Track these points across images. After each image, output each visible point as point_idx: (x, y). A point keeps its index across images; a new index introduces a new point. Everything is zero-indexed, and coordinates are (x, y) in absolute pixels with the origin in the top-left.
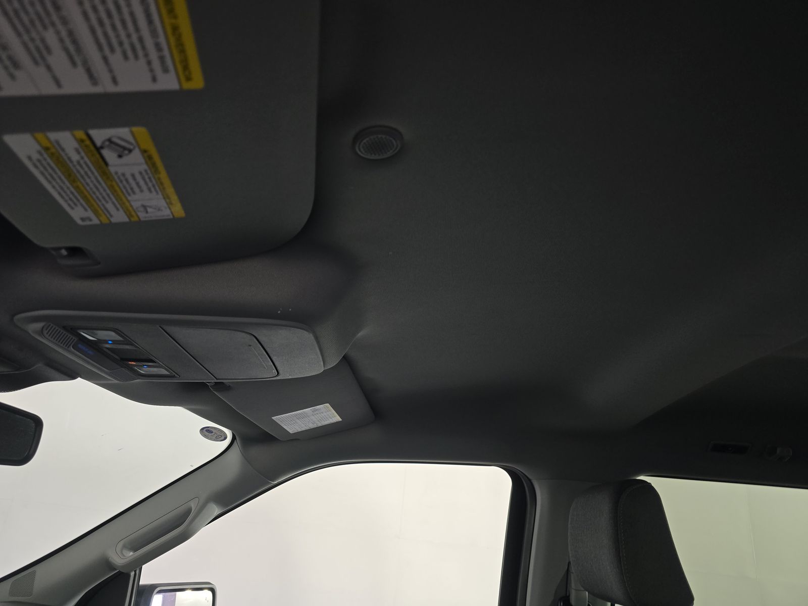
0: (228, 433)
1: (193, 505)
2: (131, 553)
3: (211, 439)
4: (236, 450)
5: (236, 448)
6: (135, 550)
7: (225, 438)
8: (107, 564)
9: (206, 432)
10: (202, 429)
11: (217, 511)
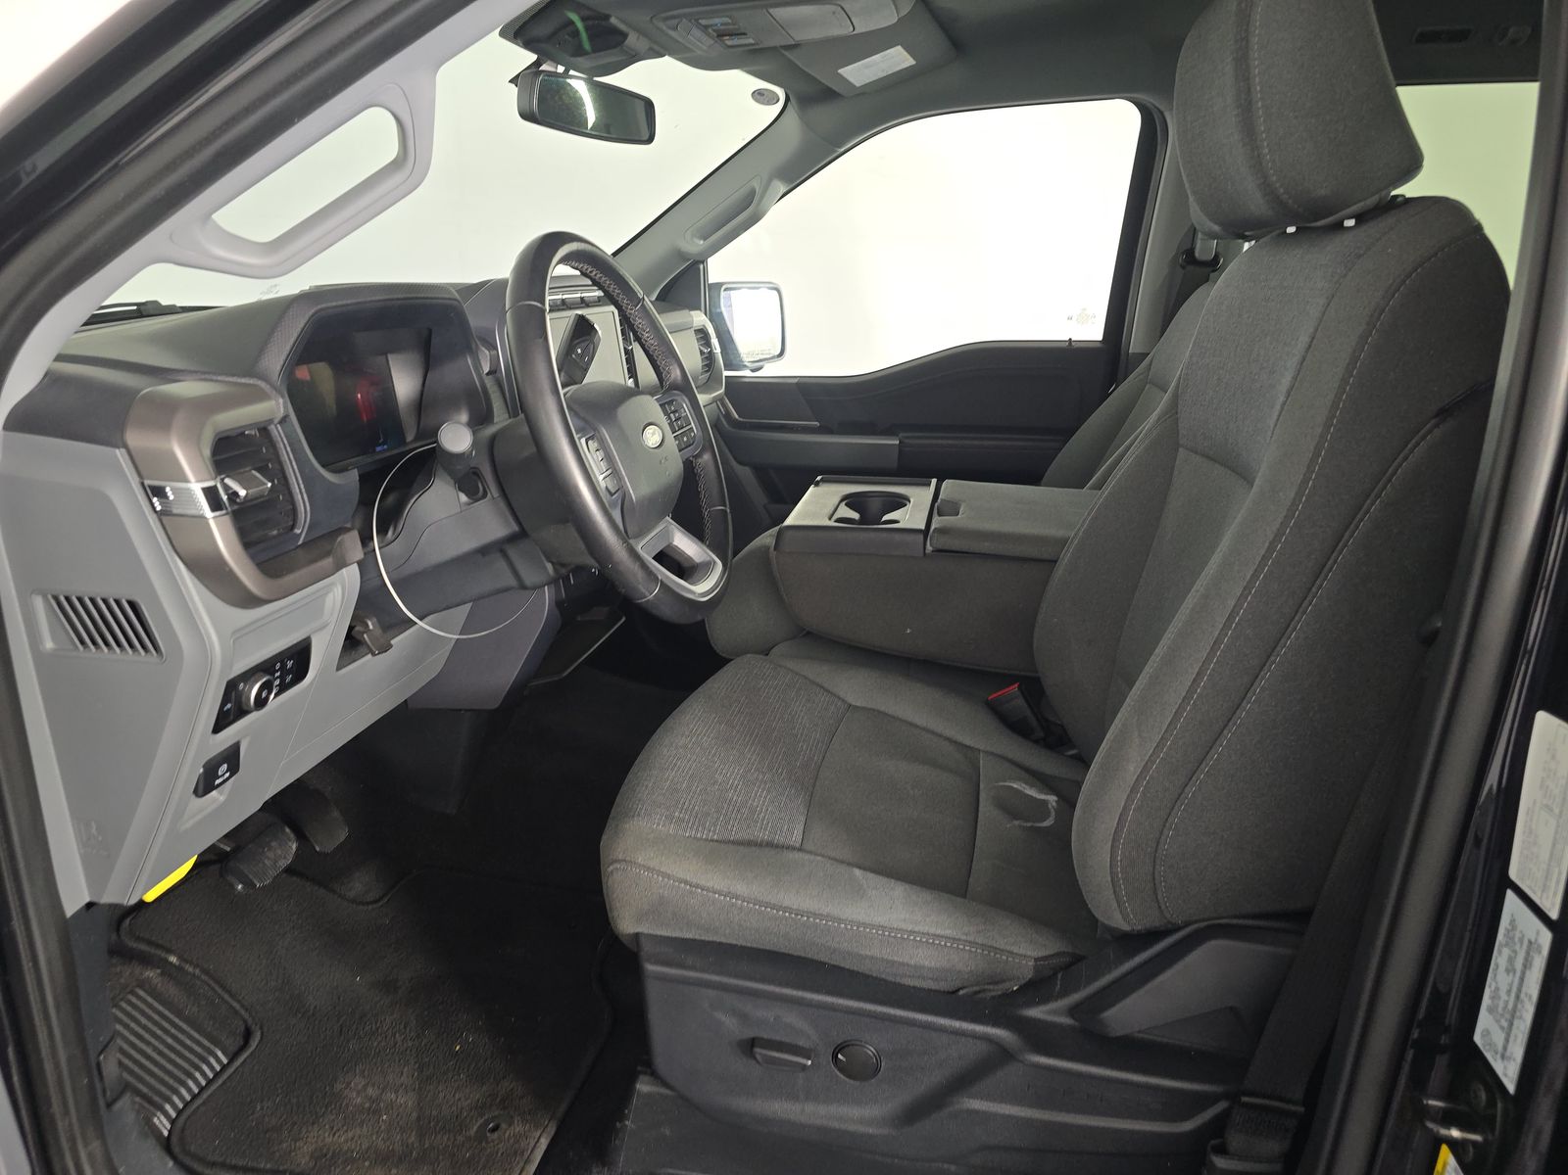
0: (780, 92)
1: (756, 185)
2: (702, 242)
3: (763, 103)
4: (792, 114)
5: (791, 111)
6: (705, 239)
7: (778, 101)
8: (681, 255)
9: (760, 96)
10: (754, 92)
11: (783, 190)
